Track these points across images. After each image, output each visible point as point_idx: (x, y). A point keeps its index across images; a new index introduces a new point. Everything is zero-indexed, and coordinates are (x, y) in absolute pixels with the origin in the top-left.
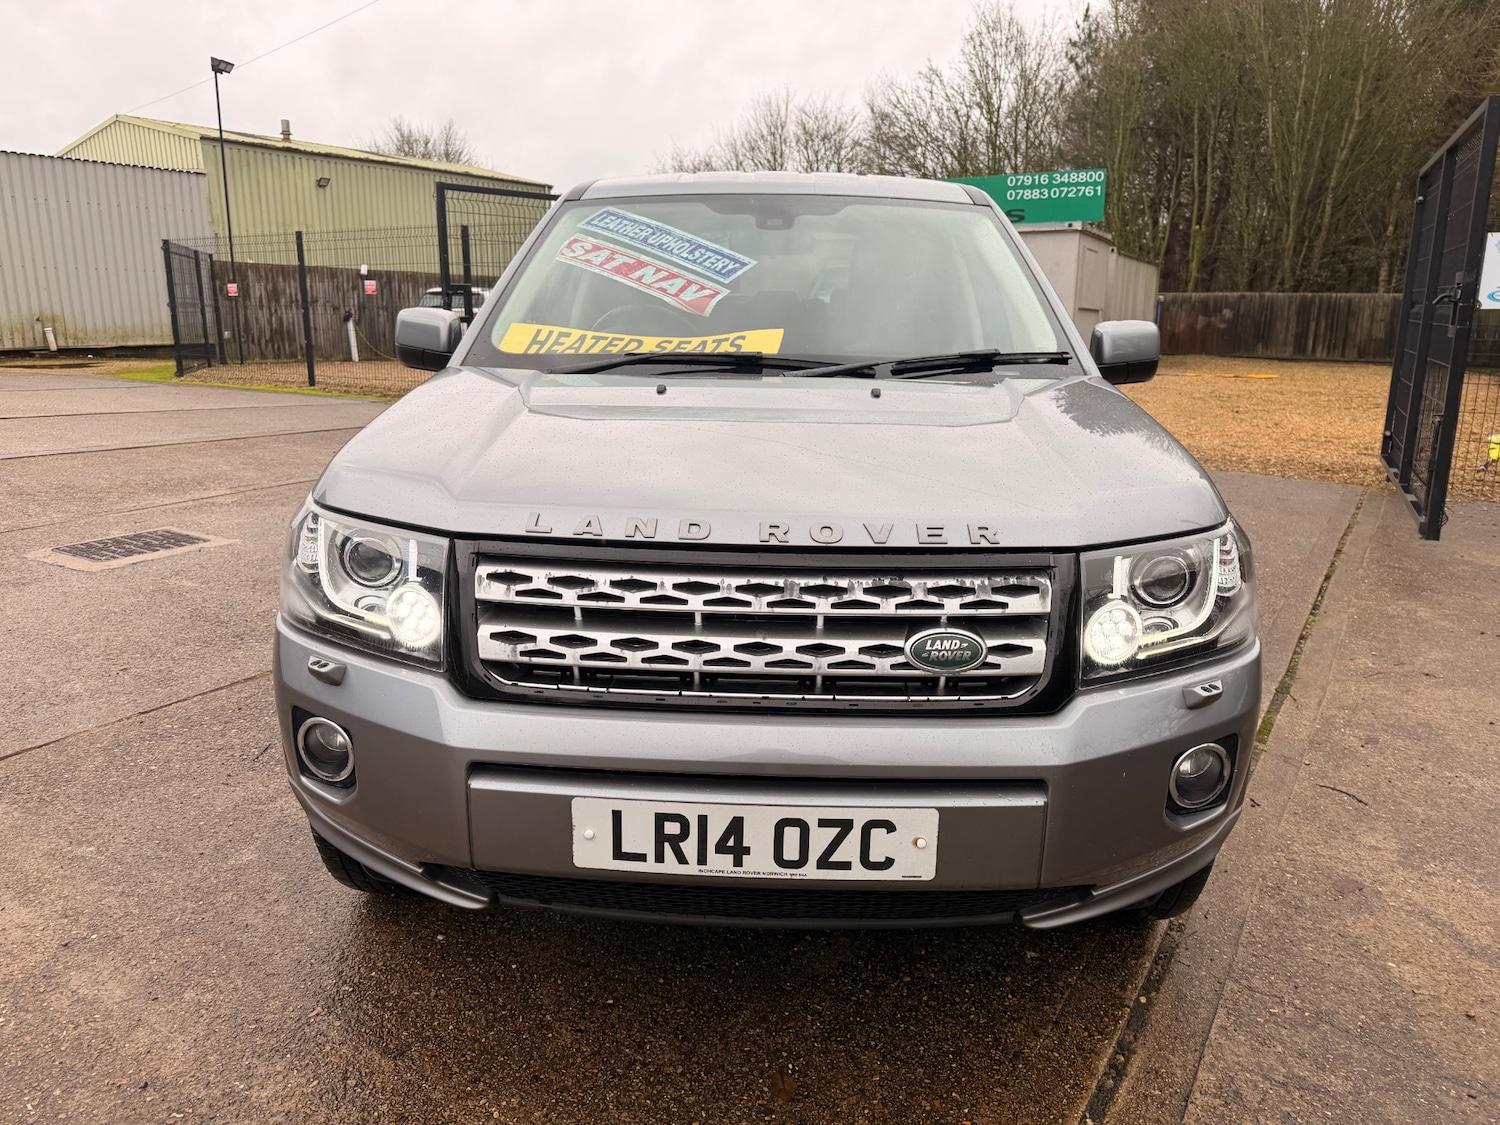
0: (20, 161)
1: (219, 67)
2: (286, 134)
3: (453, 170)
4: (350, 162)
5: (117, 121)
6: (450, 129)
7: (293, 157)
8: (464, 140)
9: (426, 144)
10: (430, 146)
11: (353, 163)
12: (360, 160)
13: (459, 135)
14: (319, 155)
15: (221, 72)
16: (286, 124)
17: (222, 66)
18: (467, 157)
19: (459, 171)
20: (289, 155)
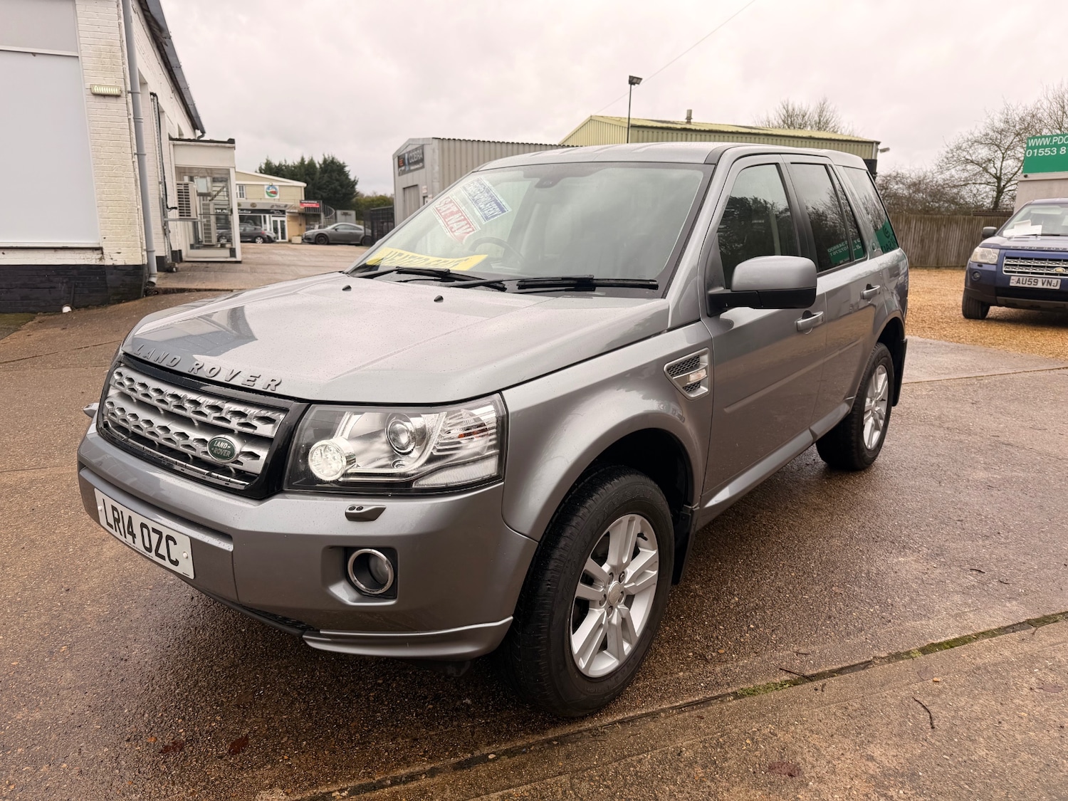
0: (530, 148)
1: (633, 81)
2: (689, 119)
3: (800, 135)
4: (724, 135)
5: (591, 120)
6: (824, 104)
7: (687, 134)
8: (834, 112)
9: (804, 117)
10: (806, 118)
11: (727, 135)
12: (732, 133)
13: (830, 108)
14: (705, 131)
15: (634, 84)
16: (690, 112)
17: (635, 80)
18: (833, 125)
19: (804, 136)
20: (684, 133)
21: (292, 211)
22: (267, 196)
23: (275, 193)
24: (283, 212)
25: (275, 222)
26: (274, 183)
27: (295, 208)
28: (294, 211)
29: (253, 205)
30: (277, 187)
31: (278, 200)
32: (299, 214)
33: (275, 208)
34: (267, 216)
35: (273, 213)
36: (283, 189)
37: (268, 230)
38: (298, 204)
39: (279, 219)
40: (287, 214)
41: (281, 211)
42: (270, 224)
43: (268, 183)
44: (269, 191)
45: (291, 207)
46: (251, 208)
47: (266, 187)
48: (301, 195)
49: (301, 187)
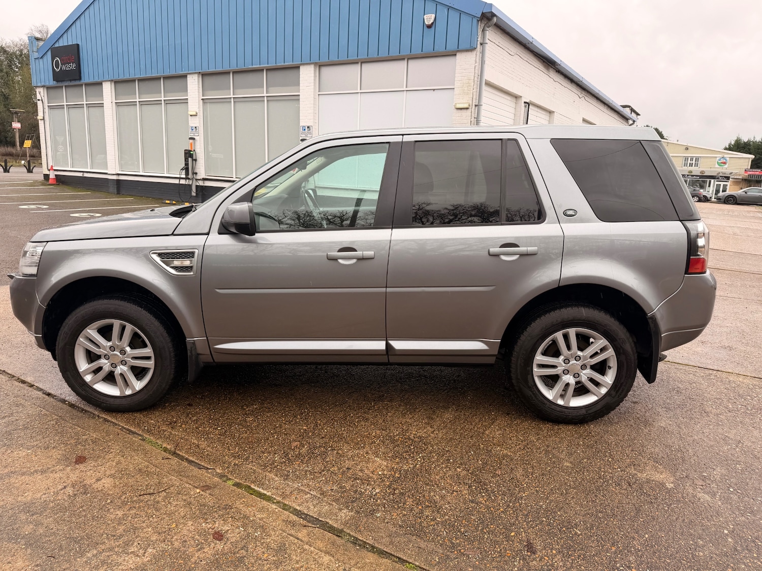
21: (736, 177)
22: (717, 166)
23: (725, 163)
24: (728, 178)
25: (719, 186)
26: (725, 156)
27: (740, 175)
28: (740, 177)
29: (702, 172)
30: (728, 159)
31: (726, 170)
32: (742, 179)
33: (721, 175)
34: (712, 181)
35: (718, 178)
36: (732, 159)
37: (711, 192)
38: (743, 172)
39: (722, 184)
40: (730, 179)
41: (726, 177)
42: (714, 187)
43: (721, 156)
44: (720, 162)
45: (736, 174)
46: (700, 174)
47: (718, 158)
48: (748, 165)
49: (749, 158)
